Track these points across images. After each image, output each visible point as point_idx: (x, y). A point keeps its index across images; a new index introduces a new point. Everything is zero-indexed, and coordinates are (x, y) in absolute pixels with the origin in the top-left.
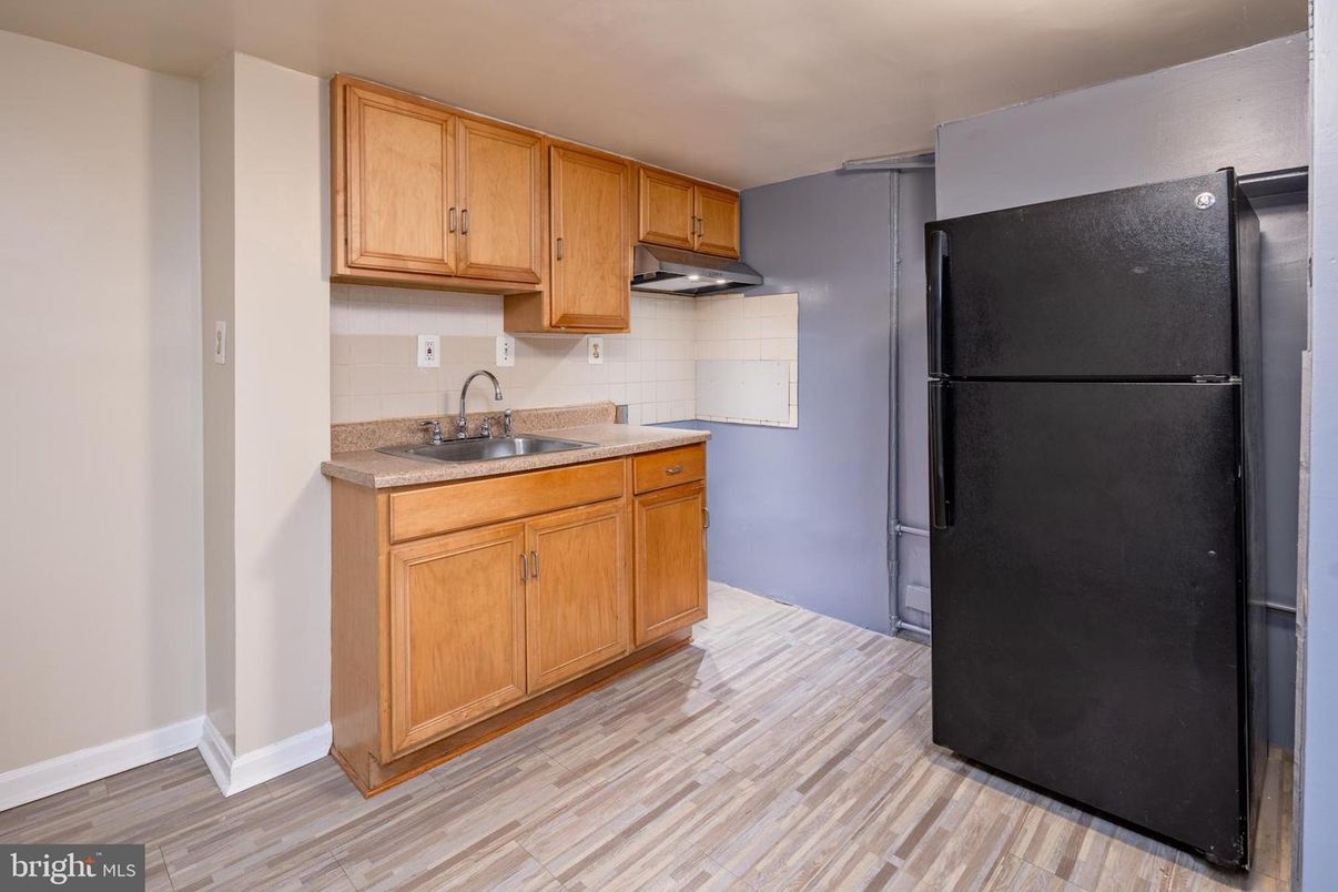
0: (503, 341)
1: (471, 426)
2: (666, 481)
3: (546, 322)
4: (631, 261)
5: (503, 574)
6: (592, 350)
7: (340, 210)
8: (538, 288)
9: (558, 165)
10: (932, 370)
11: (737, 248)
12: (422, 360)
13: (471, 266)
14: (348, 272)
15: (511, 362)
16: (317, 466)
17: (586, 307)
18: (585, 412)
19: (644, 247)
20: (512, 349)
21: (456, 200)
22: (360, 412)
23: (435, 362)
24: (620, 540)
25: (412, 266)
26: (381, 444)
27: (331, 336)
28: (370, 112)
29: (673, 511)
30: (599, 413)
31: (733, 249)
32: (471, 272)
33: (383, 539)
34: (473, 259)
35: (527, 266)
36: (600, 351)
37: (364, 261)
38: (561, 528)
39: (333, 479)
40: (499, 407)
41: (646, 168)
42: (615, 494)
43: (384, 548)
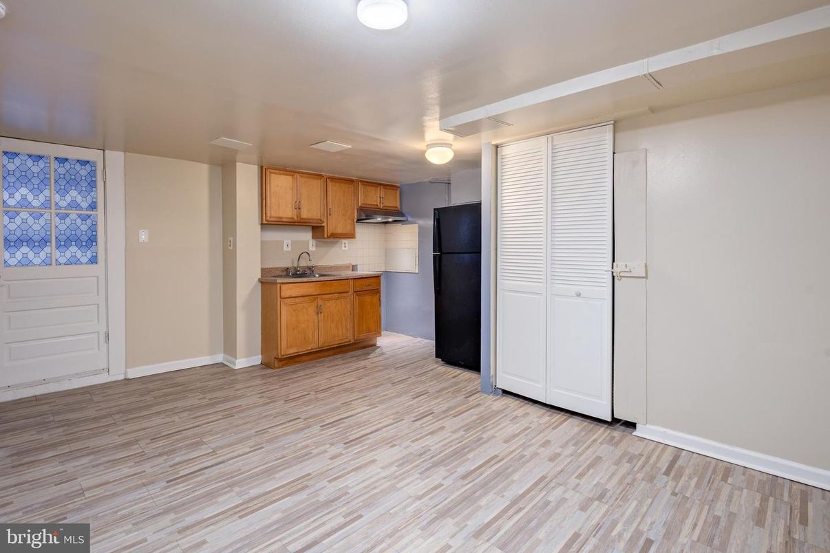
0: (311, 242)
1: (301, 270)
2: (365, 288)
3: (326, 236)
4: (356, 214)
5: (311, 310)
6: (343, 245)
7: (264, 204)
8: (323, 225)
9: (330, 184)
10: (434, 251)
11: (399, 207)
12: (285, 248)
13: (302, 219)
14: (266, 222)
15: (314, 249)
16: (256, 280)
17: (339, 231)
18: (341, 267)
19: (361, 210)
20: (314, 244)
21: (297, 198)
22: (270, 264)
23: (290, 249)
24: (349, 306)
25: (284, 220)
26: (272, 275)
27: (262, 241)
28: (273, 175)
29: (368, 298)
30: (347, 267)
31: (397, 207)
32: (302, 221)
33: (279, 297)
34: (302, 217)
35: (319, 218)
36: (347, 245)
37: (271, 219)
38: (329, 300)
39: (262, 282)
40: (310, 264)
41: (361, 181)
42: (347, 290)
43: (279, 299)
